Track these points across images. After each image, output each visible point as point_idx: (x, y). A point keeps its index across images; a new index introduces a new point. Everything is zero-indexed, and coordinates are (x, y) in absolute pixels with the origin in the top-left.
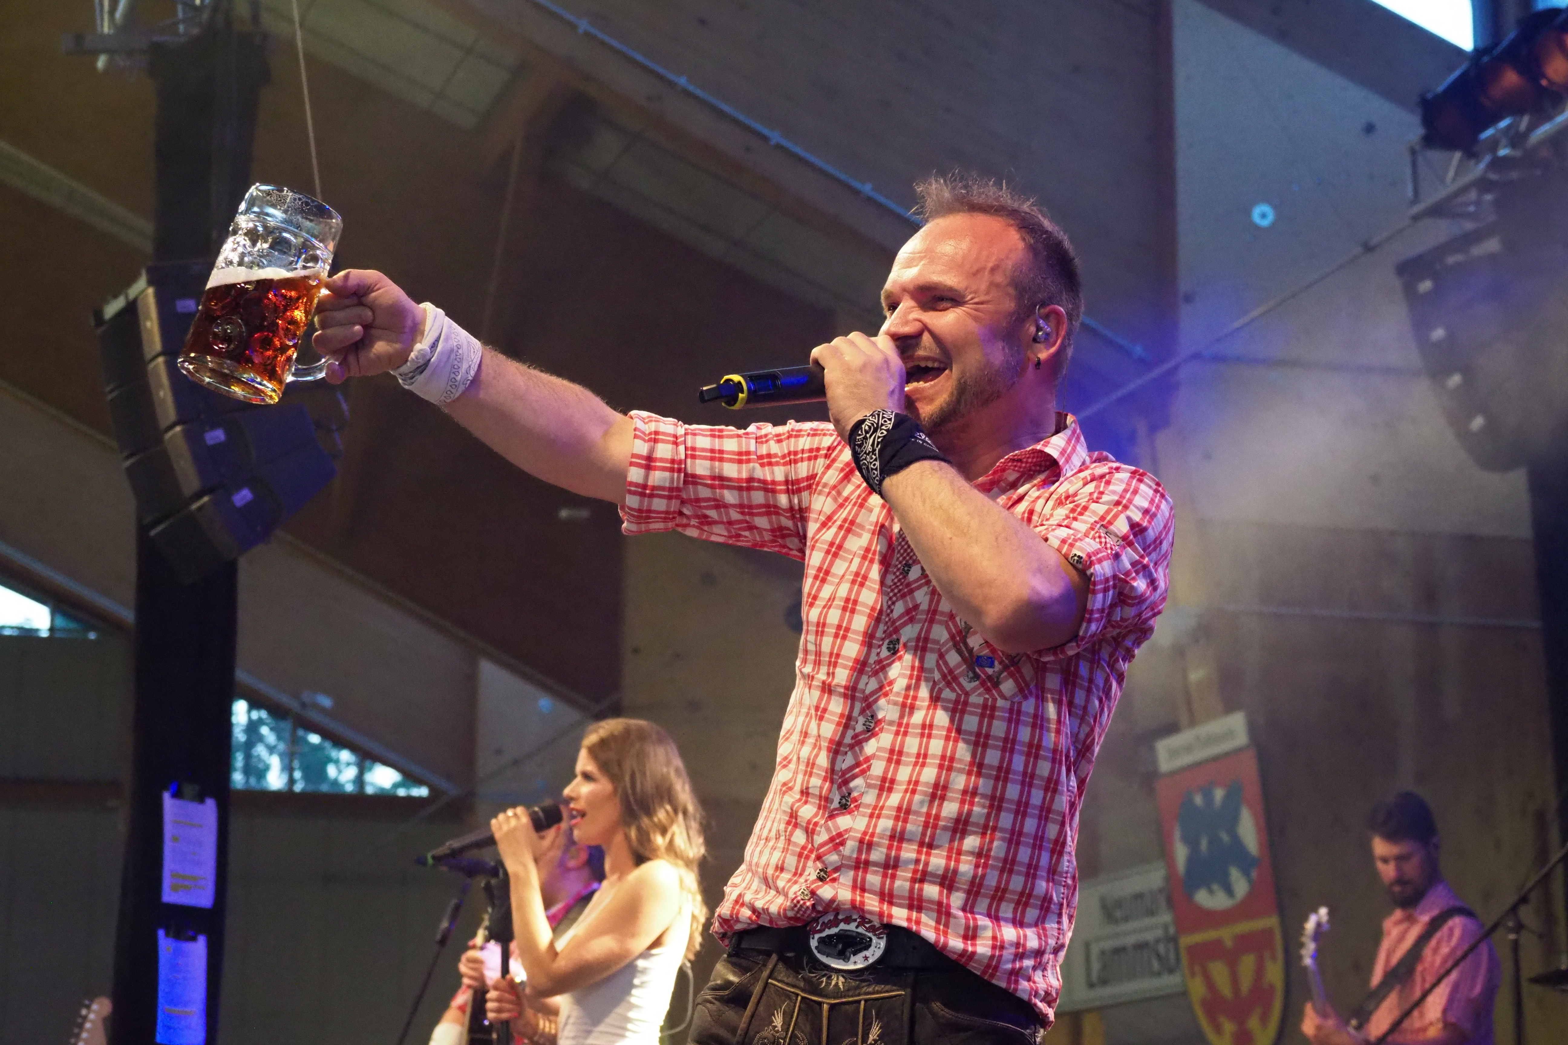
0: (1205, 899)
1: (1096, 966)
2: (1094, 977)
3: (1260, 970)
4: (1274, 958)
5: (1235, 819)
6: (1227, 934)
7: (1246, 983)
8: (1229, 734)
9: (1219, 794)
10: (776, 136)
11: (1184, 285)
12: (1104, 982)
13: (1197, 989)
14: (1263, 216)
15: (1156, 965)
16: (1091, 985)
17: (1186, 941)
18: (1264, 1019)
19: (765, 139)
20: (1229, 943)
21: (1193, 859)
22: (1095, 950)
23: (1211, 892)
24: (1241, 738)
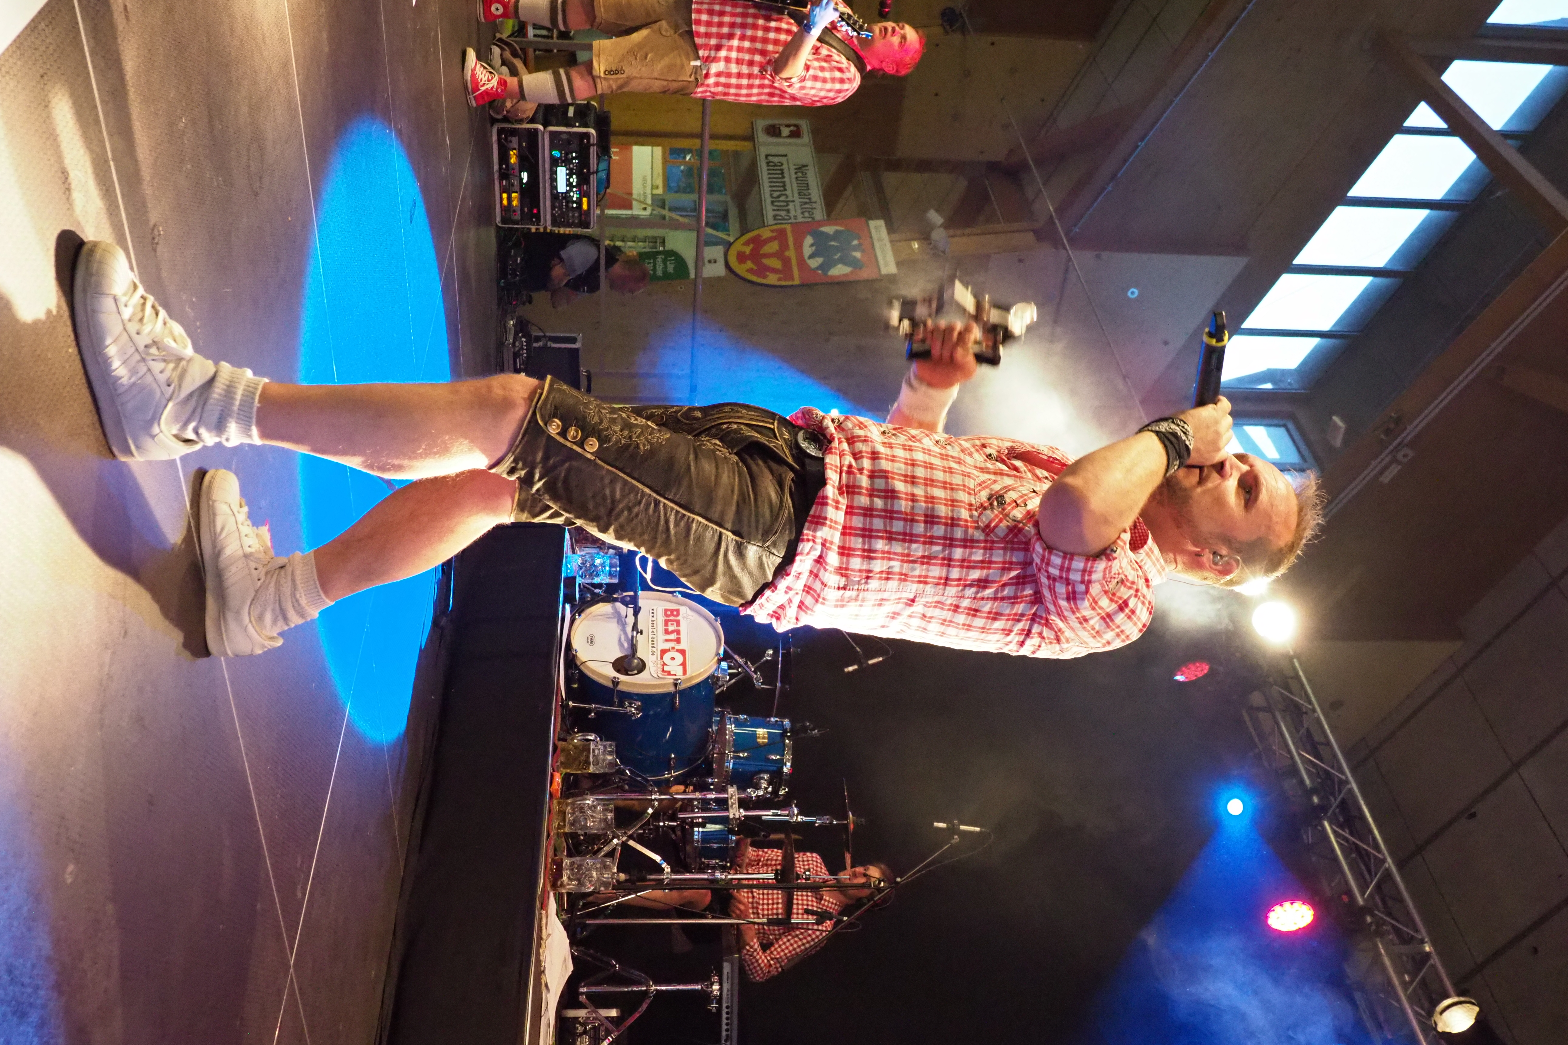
0: (809, 240)
1: (776, 160)
2: (770, 158)
3: (774, 271)
4: (779, 279)
5: (846, 264)
6: (791, 253)
7: (767, 262)
8: (886, 265)
9: (858, 255)
10: (1211, 55)
11: (1105, 255)
12: (768, 163)
13: (766, 233)
14: (1133, 293)
15: (776, 194)
16: (767, 156)
17: (788, 228)
18: (750, 271)
19: (1212, 50)
20: (787, 254)
21: (826, 235)
22: (783, 160)
23: (812, 245)
24: (884, 271)
